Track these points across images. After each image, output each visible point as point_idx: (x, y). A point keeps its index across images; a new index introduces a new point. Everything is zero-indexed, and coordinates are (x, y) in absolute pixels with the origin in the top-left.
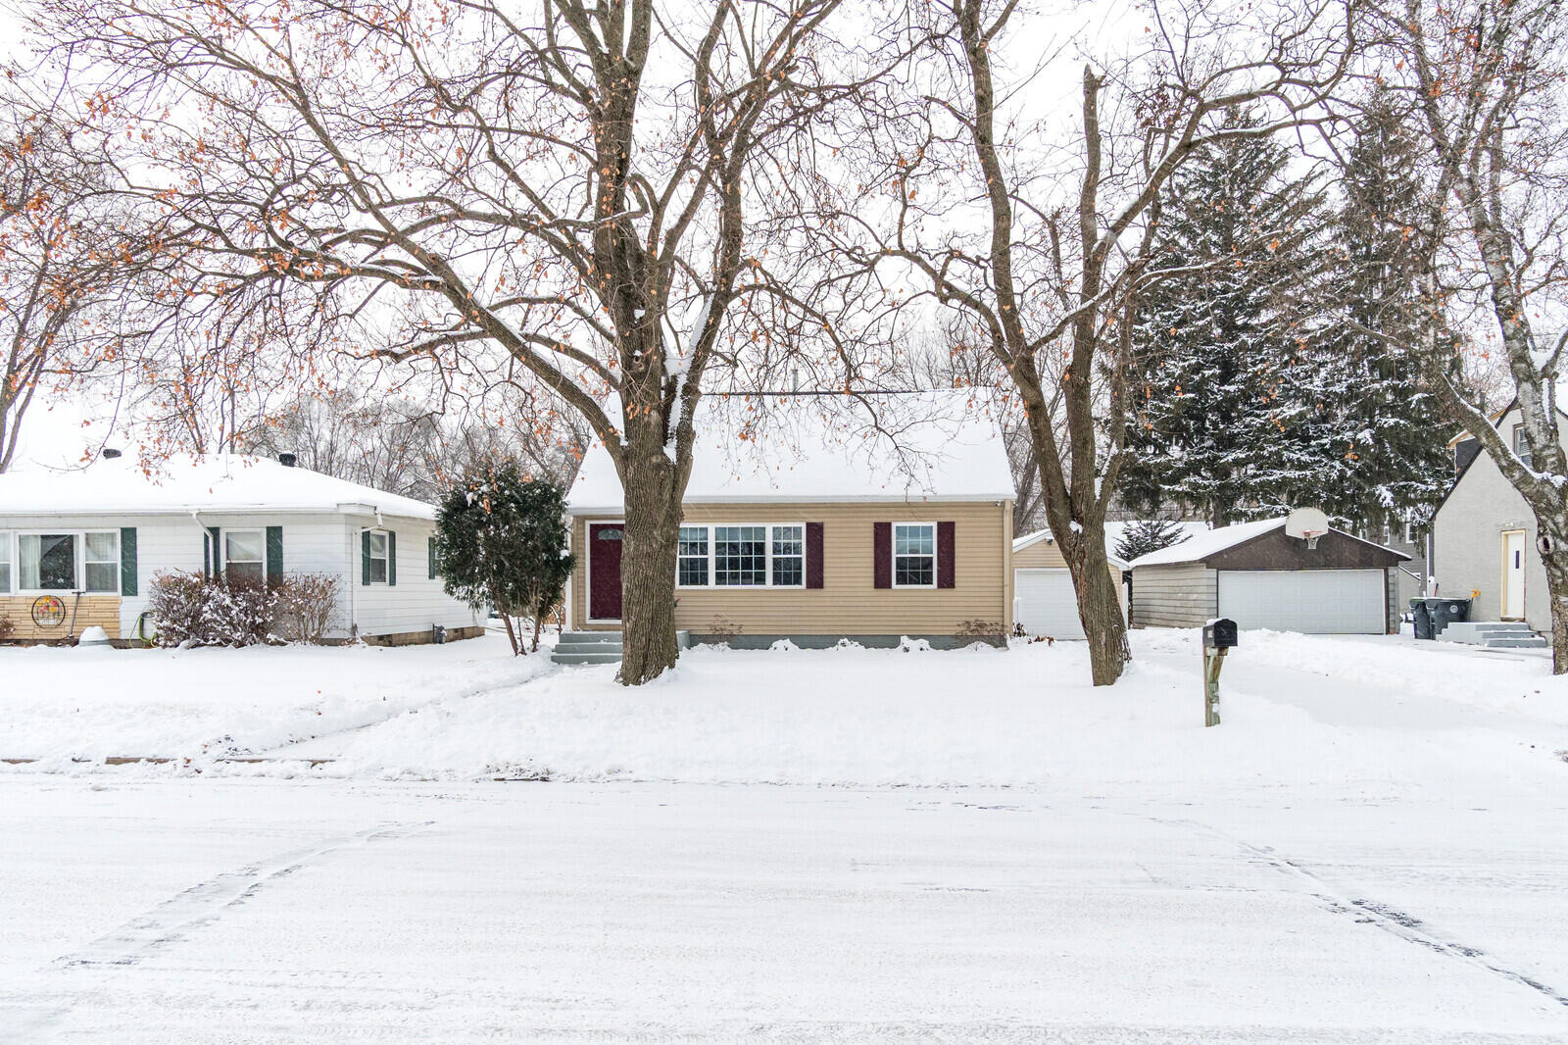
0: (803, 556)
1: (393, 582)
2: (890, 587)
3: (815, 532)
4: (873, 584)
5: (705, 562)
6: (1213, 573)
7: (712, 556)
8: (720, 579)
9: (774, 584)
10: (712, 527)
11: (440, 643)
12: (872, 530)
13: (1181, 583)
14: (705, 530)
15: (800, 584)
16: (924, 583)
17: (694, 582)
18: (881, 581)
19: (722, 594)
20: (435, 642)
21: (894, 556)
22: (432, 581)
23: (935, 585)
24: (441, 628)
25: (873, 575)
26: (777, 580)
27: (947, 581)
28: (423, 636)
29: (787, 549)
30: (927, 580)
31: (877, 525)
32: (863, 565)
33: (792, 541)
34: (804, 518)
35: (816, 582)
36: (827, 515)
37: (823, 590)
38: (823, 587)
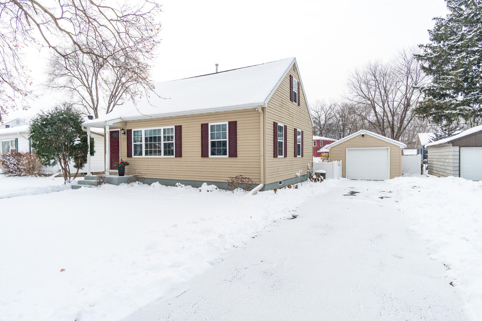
0: (174, 141)
2: (208, 157)
3: (179, 129)
4: (200, 155)
5: (141, 145)
6: (457, 148)
7: (143, 143)
8: (146, 153)
12: (200, 128)
13: (443, 154)
14: (141, 131)
15: (173, 155)
16: (223, 155)
17: (138, 154)
18: (204, 154)
19: (147, 160)
21: (210, 140)
23: (227, 156)
25: (200, 150)
26: (165, 154)
27: (234, 154)
29: (169, 138)
30: (225, 154)
31: (202, 125)
32: (197, 146)
33: (170, 135)
34: (174, 124)
35: (179, 154)
36: (182, 122)
37: (182, 158)
38: (181, 157)
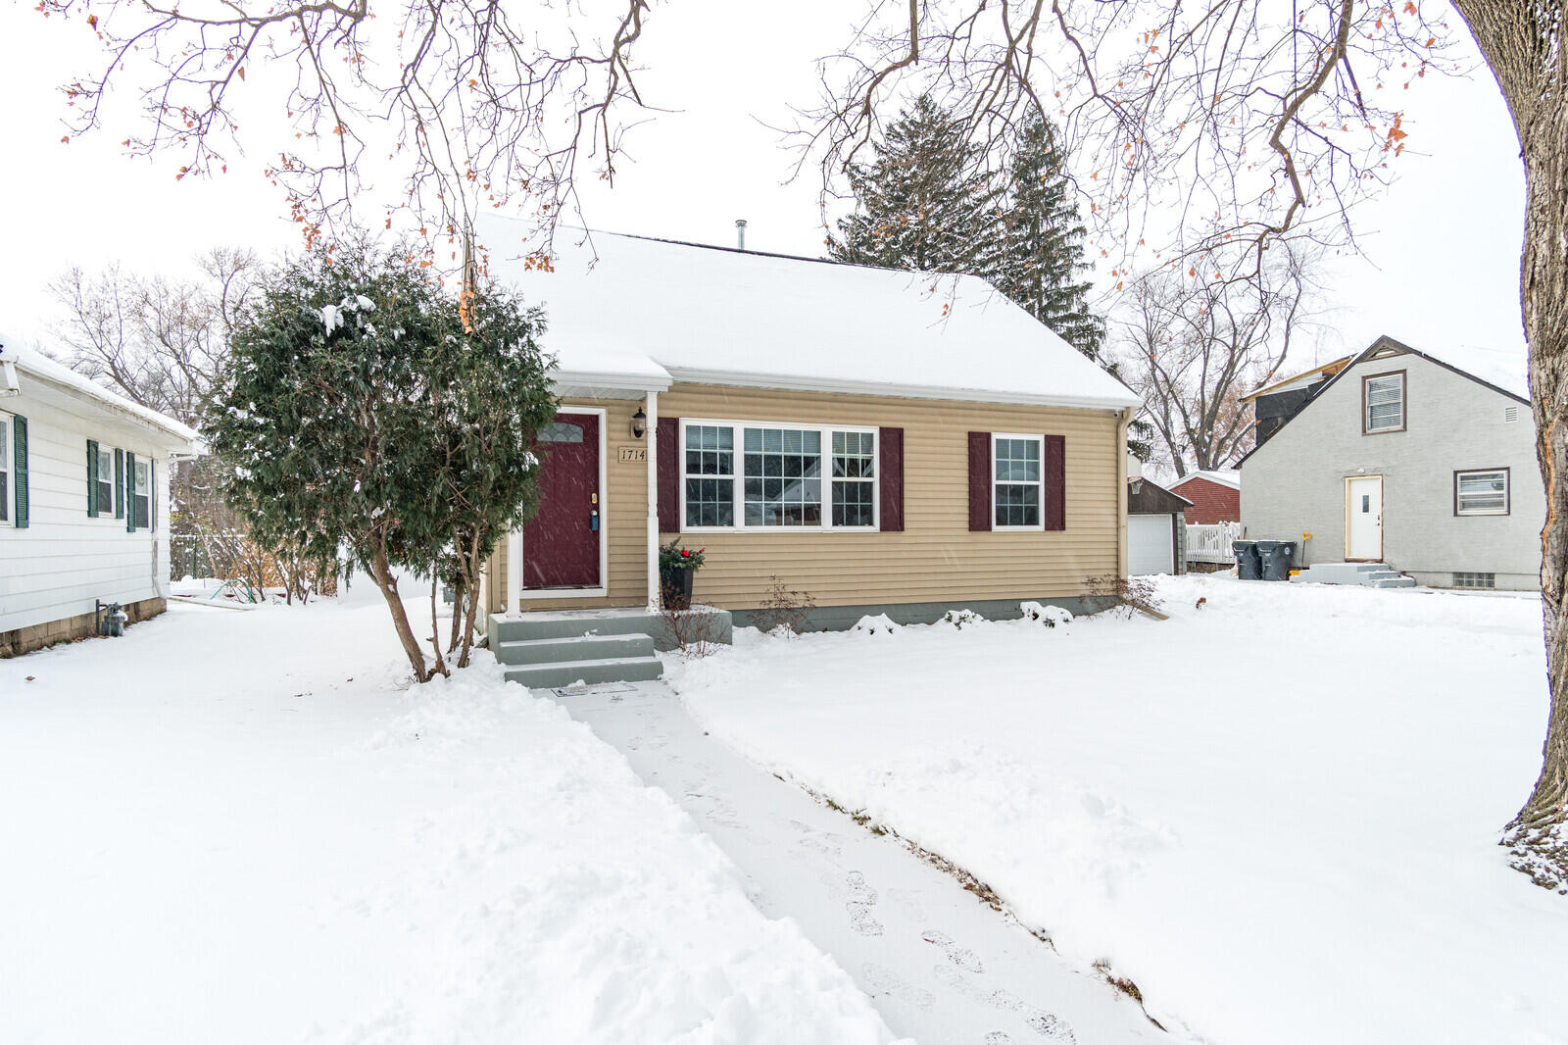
0: (876, 480)
1: (22, 521)
2: (990, 530)
3: (893, 442)
4: (966, 524)
5: (727, 486)
7: (739, 477)
8: (752, 516)
9: (835, 524)
10: (739, 427)
11: (115, 634)
12: (965, 443)
14: (729, 431)
15: (871, 523)
16: (1027, 523)
17: (709, 520)
18: (978, 521)
19: (757, 541)
20: (106, 635)
21: (994, 482)
22: (93, 520)
23: (1041, 527)
24: (115, 608)
25: (966, 509)
26: (838, 519)
27: (1056, 519)
28: (77, 625)
29: (853, 467)
30: (1032, 520)
31: (972, 436)
32: (955, 495)
33: (860, 456)
34: (877, 420)
35: (894, 521)
36: (907, 417)
37: (903, 533)
38: (903, 530)
